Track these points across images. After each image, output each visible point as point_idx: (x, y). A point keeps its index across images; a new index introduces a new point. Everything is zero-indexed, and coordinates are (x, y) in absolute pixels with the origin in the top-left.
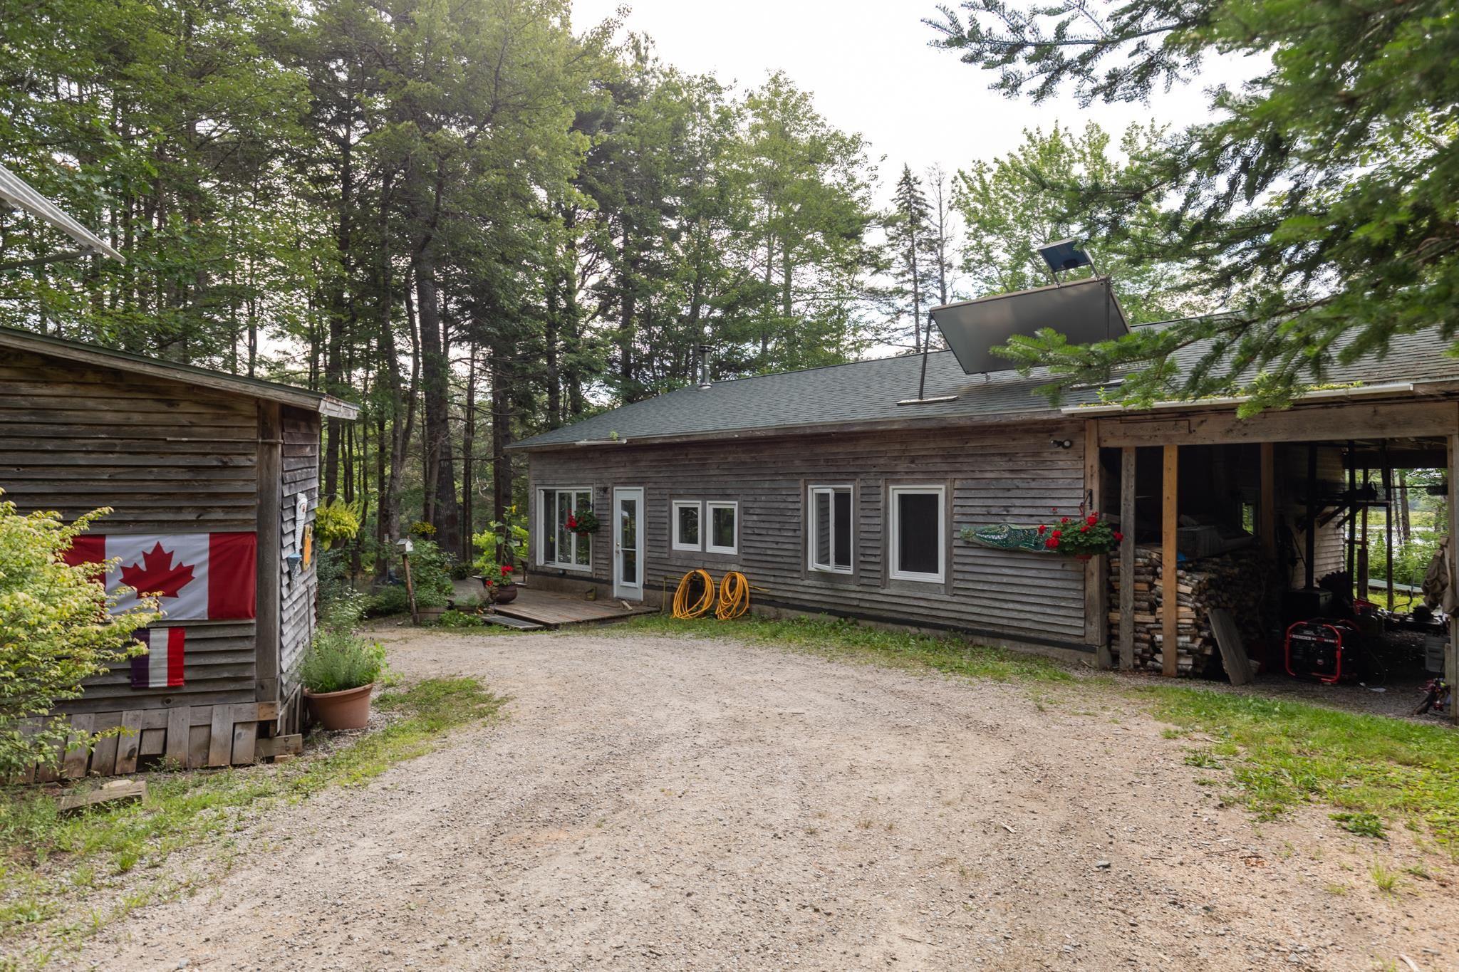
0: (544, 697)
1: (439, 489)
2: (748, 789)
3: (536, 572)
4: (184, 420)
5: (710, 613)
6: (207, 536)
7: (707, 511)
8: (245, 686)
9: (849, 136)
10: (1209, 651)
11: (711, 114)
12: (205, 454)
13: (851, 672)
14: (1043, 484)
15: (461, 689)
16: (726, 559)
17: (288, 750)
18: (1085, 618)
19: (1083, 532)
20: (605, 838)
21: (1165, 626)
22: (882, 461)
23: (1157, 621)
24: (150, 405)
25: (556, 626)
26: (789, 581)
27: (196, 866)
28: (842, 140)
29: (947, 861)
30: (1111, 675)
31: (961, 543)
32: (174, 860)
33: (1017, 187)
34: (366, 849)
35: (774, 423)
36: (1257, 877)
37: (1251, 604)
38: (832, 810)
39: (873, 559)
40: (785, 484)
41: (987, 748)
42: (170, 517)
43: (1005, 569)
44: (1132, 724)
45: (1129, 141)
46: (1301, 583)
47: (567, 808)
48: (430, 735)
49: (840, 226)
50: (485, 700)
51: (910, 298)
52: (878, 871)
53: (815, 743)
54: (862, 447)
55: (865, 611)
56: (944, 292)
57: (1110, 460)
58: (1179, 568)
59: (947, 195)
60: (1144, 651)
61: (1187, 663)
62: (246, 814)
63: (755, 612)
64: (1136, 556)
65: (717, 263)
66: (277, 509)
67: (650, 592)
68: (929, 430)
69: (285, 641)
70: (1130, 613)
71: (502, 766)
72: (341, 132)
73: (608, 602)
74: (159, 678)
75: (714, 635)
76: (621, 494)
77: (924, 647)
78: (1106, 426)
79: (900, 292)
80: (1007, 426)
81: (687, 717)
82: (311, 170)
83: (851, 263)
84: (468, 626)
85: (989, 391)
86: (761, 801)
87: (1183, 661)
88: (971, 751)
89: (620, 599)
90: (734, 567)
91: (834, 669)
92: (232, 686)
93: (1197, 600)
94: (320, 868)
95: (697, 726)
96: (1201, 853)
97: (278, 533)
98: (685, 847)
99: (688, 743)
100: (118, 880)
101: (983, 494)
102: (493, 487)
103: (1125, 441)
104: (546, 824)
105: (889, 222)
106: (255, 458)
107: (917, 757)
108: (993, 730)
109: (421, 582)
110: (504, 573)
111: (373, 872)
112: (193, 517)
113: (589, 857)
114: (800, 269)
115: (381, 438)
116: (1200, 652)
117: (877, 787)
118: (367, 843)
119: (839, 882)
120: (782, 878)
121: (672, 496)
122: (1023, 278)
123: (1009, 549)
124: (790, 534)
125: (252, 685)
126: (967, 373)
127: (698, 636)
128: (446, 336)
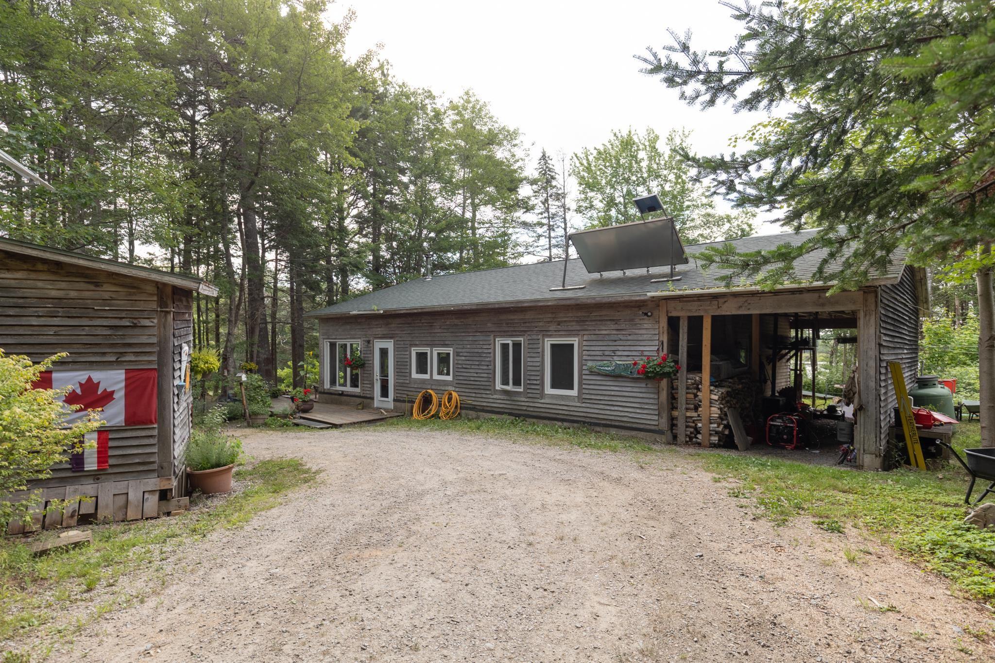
0: (344, 469)
1: (260, 341)
2: (485, 520)
3: (324, 393)
4: (106, 296)
5: (436, 416)
6: (124, 371)
7: (433, 354)
8: (151, 467)
9: (512, 130)
10: (727, 432)
11: (429, 112)
12: (121, 318)
13: (528, 449)
14: (635, 337)
15: (289, 466)
16: (446, 383)
17: (180, 507)
18: (659, 415)
19: (659, 365)
20: (406, 553)
21: (703, 418)
22: (541, 324)
23: (699, 416)
24: (83, 286)
25: (341, 426)
26: (484, 396)
27: (140, 584)
28: (508, 131)
29: (612, 558)
30: (674, 447)
31: (587, 372)
32: (123, 581)
33: (608, 164)
34: (252, 567)
35: (476, 301)
36: (783, 558)
37: (748, 405)
38: (539, 530)
39: (535, 382)
40: (482, 338)
41: (618, 491)
42: (98, 359)
43: (612, 387)
44: (693, 474)
45: (671, 139)
46: (769, 393)
47: (377, 536)
48: (276, 495)
49: (507, 183)
50: (307, 471)
51: (545, 228)
52: (574, 565)
53: (517, 492)
54: (529, 316)
55: (530, 413)
56: (566, 224)
57: (673, 324)
58: (711, 385)
59: (568, 167)
60: (691, 433)
61: (715, 439)
62: (164, 549)
63: (463, 415)
64: (687, 379)
65: (432, 204)
66: (171, 354)
67: (398, 404)
68: (569, 306)
69: (177, 438)
70: (684, 411)
71: (329, 512)
72: (189, 112)
73: (371, 410)
74: (91, 464)
75: (441, 429)
76: (378, 345)
77: (567, 433)
78: (672, 304)
79: (541, 224)
80: (614, 303)
81: (437, 479)
82: (169, 136)
83: (512, 206)
84: (284, 427)
85: (602, 282)
86: (495, 527)
87: (712, 438)
88: (609, 493)
89: (379, 408)
90: (450, 388)
91: (517, 447)
92: (141, 468)
93: (721, 403)
94: (226, 581)
95: (445, 484)
96: (750, 546)
97: (171, 369)
98: (456, 556)
99: (441, 494)
100: (87, 596)
101: (601, 343)
102: (290, 340)
103: (682, 312)
104: (367, 546)
105: (533, 182)
106: (155, 321)
107: (579, 497)
108: (618, 480)
109: (251, 399)
110: (305, 393)
111: (262, 581)
112: (113, 359)
113: (399, 565)
114: (482, 208)
115: (217, 309)
116: (722, 433)
117: (561, 516)
118: (253, 563)
119: (554, 572)
120: (520, 572)
121: (412, 345)
122: (610, 217)
123: (615, 376)
124: (485, 367)
125: (155, 467)
126: (589, 272)
127: (432, 430)
128: (263, 245)
